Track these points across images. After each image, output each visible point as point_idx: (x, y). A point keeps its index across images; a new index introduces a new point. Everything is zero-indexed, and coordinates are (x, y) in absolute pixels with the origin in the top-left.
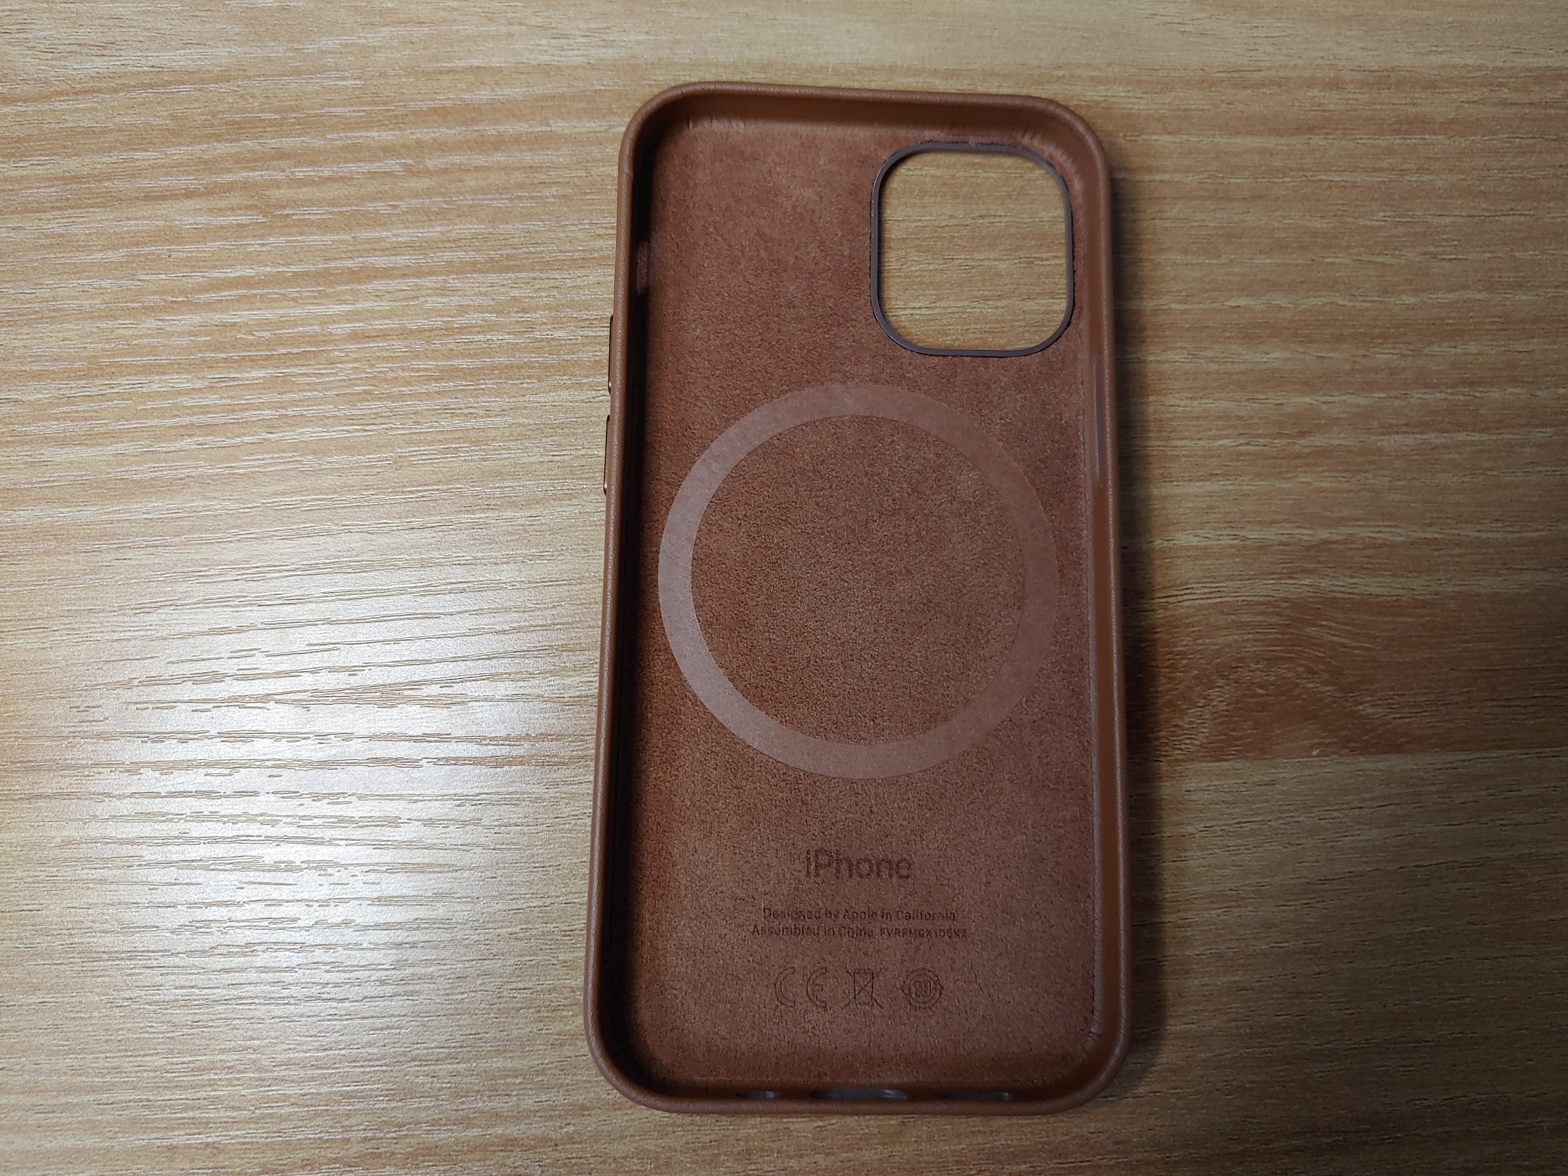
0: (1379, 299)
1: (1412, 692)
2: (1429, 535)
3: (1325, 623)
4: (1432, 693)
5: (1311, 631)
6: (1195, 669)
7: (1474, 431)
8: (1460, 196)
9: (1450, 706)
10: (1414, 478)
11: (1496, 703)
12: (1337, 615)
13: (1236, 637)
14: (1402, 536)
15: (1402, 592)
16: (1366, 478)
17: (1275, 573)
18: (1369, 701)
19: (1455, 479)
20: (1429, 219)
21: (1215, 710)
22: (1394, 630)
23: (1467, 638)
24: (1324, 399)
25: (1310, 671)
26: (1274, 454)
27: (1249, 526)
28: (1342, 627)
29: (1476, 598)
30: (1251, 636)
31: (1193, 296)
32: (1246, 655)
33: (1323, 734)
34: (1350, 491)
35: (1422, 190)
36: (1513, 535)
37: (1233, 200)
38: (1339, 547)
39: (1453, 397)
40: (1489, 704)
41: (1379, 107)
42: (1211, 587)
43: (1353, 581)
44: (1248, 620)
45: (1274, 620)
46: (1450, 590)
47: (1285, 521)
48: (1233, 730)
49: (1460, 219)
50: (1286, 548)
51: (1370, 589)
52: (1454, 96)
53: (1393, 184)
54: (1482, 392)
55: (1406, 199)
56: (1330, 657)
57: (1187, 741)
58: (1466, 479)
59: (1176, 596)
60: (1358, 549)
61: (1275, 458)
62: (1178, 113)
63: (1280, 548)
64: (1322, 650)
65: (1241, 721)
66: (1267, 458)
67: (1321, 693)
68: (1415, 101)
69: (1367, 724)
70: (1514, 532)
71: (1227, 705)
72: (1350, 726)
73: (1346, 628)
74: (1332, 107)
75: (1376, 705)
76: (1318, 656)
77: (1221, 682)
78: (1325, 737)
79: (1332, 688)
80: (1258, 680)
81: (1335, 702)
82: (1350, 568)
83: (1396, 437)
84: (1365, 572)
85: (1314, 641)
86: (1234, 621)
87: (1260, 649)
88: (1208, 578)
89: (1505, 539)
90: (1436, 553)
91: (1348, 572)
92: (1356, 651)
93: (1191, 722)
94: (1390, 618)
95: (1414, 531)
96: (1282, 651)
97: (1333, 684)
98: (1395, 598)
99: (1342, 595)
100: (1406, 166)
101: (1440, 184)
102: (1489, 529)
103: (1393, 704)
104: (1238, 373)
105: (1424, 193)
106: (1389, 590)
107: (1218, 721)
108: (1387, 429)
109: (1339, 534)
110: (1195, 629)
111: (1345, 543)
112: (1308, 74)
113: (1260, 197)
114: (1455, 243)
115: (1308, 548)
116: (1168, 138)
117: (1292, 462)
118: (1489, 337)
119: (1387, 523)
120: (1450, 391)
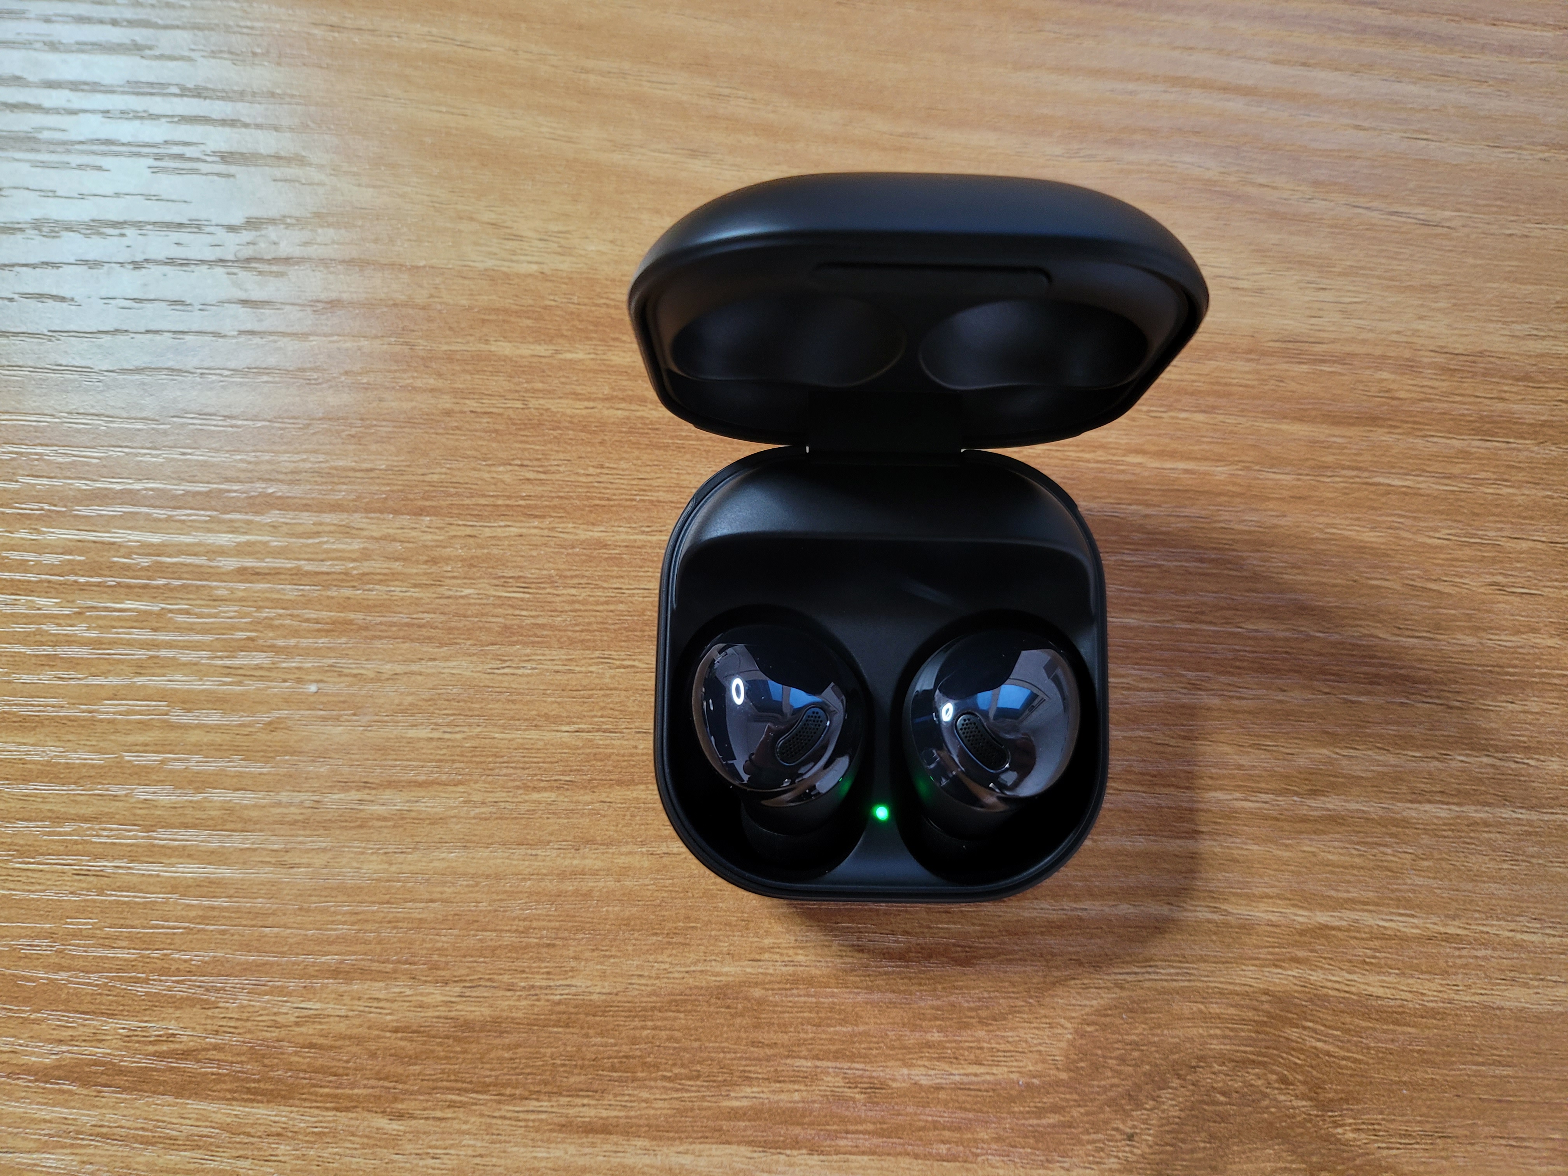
0: (1428, 635)
1: (1405, 1118)
2: (1451, 930)
3: (1310, 1024)
4: (1427, 1122)
5: (1293, 1033)
6: (1149, 1063)
7: (1522, 808)
8: (1543, 517)
9: (1449, 1140)
10: (1442, 859)
11: (1503, 1142)
12: (1325, 1016)
13: (1201, 1031)
14: (1417, 927)
15: (1409, 996)
16: (1385, 854)
17: (1258, 959)
18: (1350, 1124)
19: (1492, 865)
20: (1503, 542)
21: (1165, 1115)
22: (1393, 1041)
23: (1481, 1060)
24: (1345, 752)
25: (1284, 1080)
26: (1275, 814)
27: (1233, 899)
28: (1331, 1032)
29: (1498, 1012)
30: (1218, 1032)
31: (1202, 613)
32: (1210, 1053)
33: (1289, 1158)
34: (1362, 868)
35: (1498, 506)
36: (1552, 940)
37: (1268, 499)
38: (1339, 934)
39: (1502, 763)
40: (1496, 1142)
41: (1458, 399)
42: (1180, 968)
43: (1350, 977)
44: (1218, 1011)
45: (1250, 1014)
46: (1467, 998)
47: (1279, 897)
48: (1183, 1141)
49: (1540, 546)
50: (1274, 930)
51: (1371, 989)
52: (1551, 393)
53: (1463, 496)
54: (1538, 760)
55: (1478, 515)
56: (1312, 1067)
57: (1127, 1149)
58: (1505, 866)
59: (1135, 973)
60: (1363, 939)
61: (1277, 819)
62: (1216, 388)
63: (1268, 928)
64: (1302, 1057)
65: (1194, 1132)
66: (1266, 818)
67: (1294, 1108)
68: (1503, 395)
69: (1344, 1151)
70: (1554, 936)
71: (1181, 1110)
72: (1323, 1151)
73: (1335, 1033)
74: (1402, 395)
75: (1359, 1130)
76: (1296, 1064)
77: (1176, 1083)
78: (1292, 1162)
79: (1308, 1103)
80: (1220, 1085)
81: (1310, 1121)
82: (1350, 961)
83: (1428, 807)
84: (1367, 968)
85: (1294, 1044)
86: (1201, 1011)
87: (1228, 1047)
88: (1177, 955)
89: (1543, 943)
90: (1457, 953)
91: (1346, 966)
92: (1344, 1062)
93: (1134, 1127)
94: (1391, 1027)
95: (1435, 924)
96: (1253, 1053)
97: (1311, 1099)
98: (1399, 1002)
99: (1336, 993)
100: (1482, 475)
101: (1520, 499)
102: (1525, 929)
103: (1379, 1130)
104: (1245, 712)
105: (1499, 510)
106: (1394, 991)
107: (1167, 1128)
108: (1418, 796)
109: (1341, 919)
110: (1153, 1015)
111: (1348, 930)
112: (1378, 351)
113: (1300, 498)
114: (1529, 573)
115: (1302, 933)
116: (1200, 417)
117: (1296, 826)
118: (1555, 694)
119: (1402, 911)
120: (1500, 755)
